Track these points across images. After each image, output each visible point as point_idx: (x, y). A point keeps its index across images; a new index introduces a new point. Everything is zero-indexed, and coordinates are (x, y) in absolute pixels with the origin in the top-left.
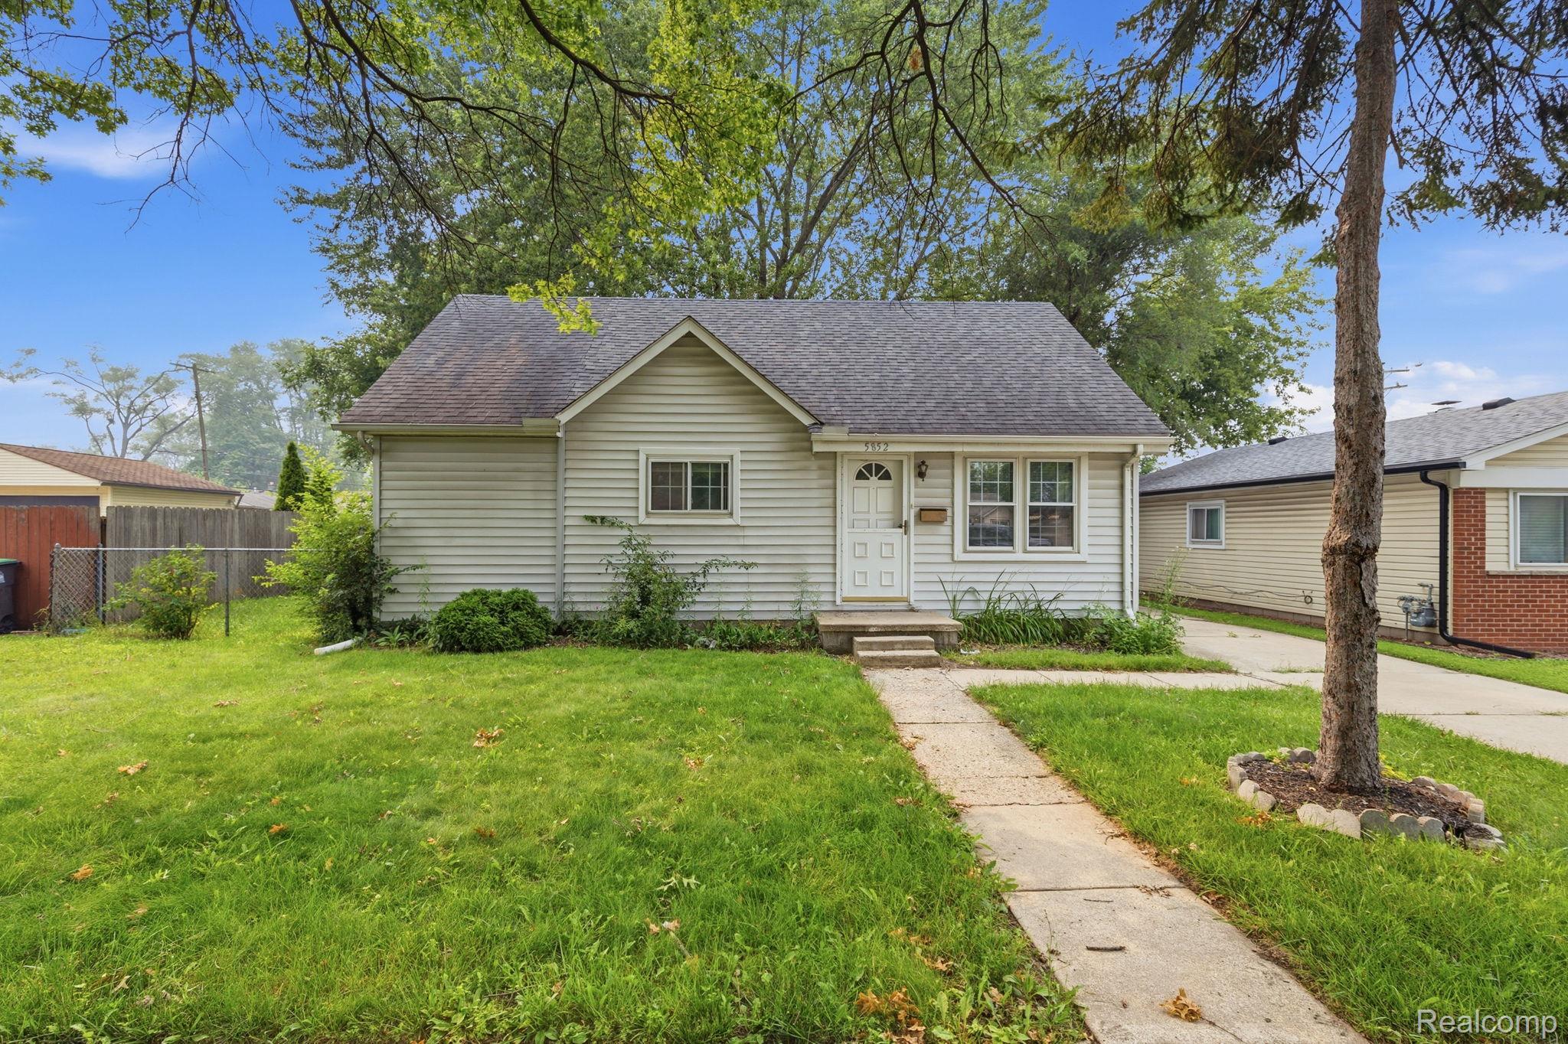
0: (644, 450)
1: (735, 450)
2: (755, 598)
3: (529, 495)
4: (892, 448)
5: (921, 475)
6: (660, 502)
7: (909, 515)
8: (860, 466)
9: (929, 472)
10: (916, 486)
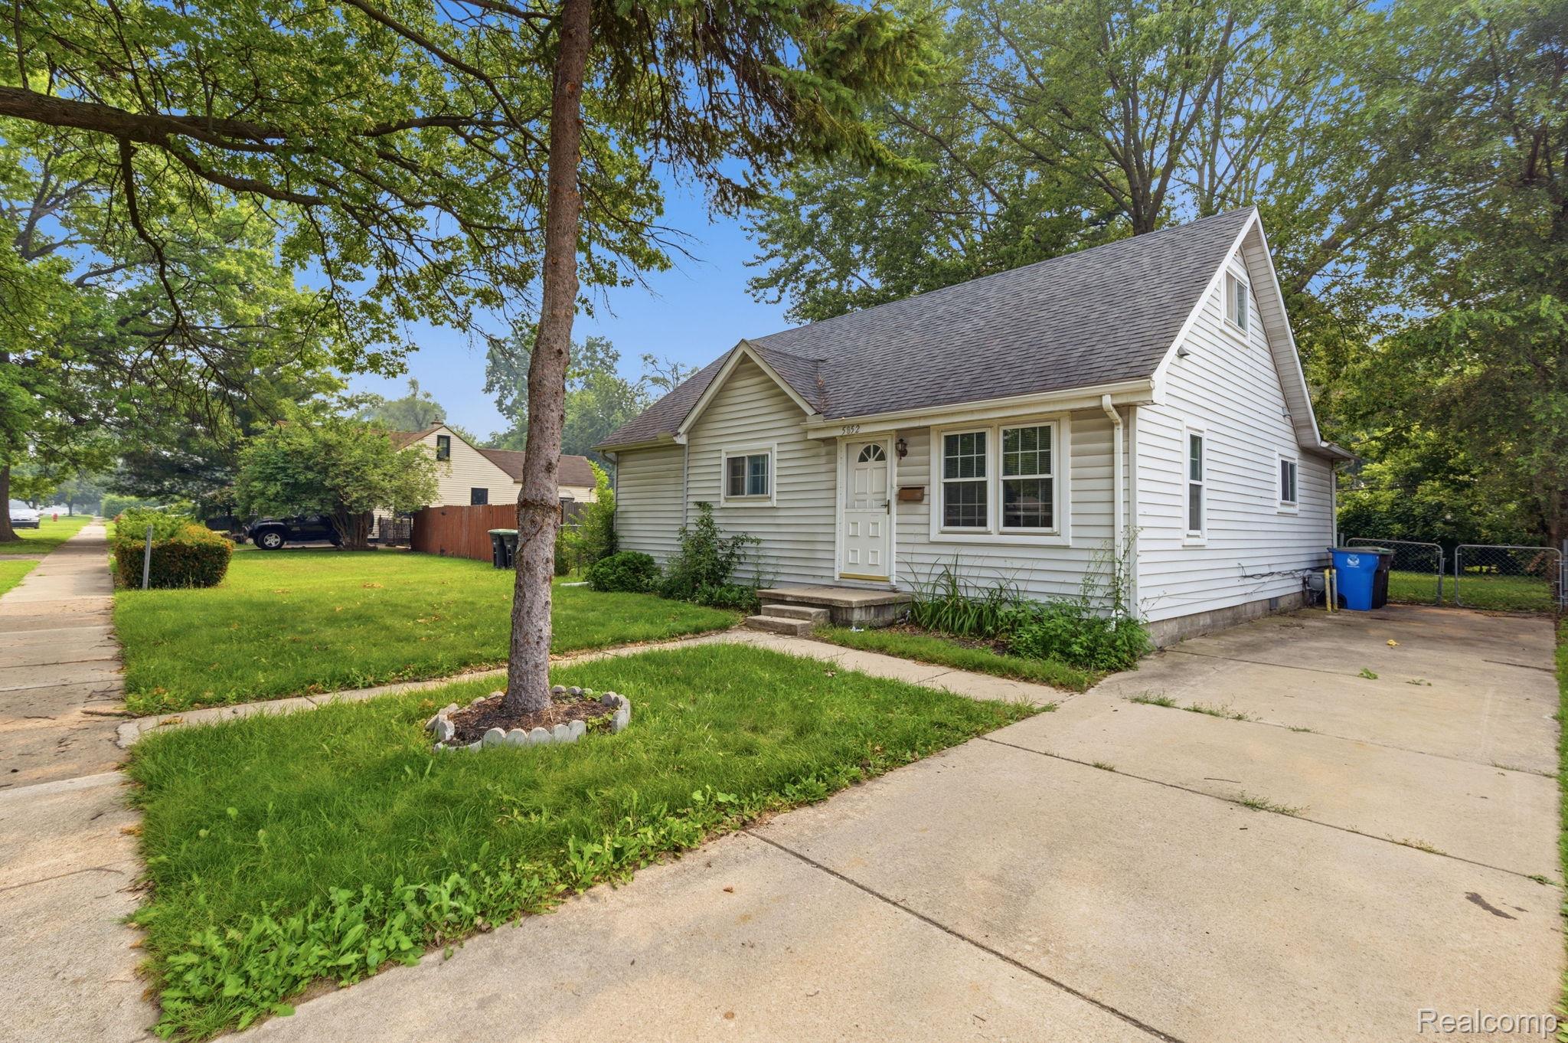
0: (725, 448)
1: (773, 444)
2: (782, 570)
3: (673, 487)
4: (863, 430)
5: (902, 453)
6: (735, 489)
7: (892, 495)
8: (861, 449)
9: (909, 449)
10: (899, 465)
